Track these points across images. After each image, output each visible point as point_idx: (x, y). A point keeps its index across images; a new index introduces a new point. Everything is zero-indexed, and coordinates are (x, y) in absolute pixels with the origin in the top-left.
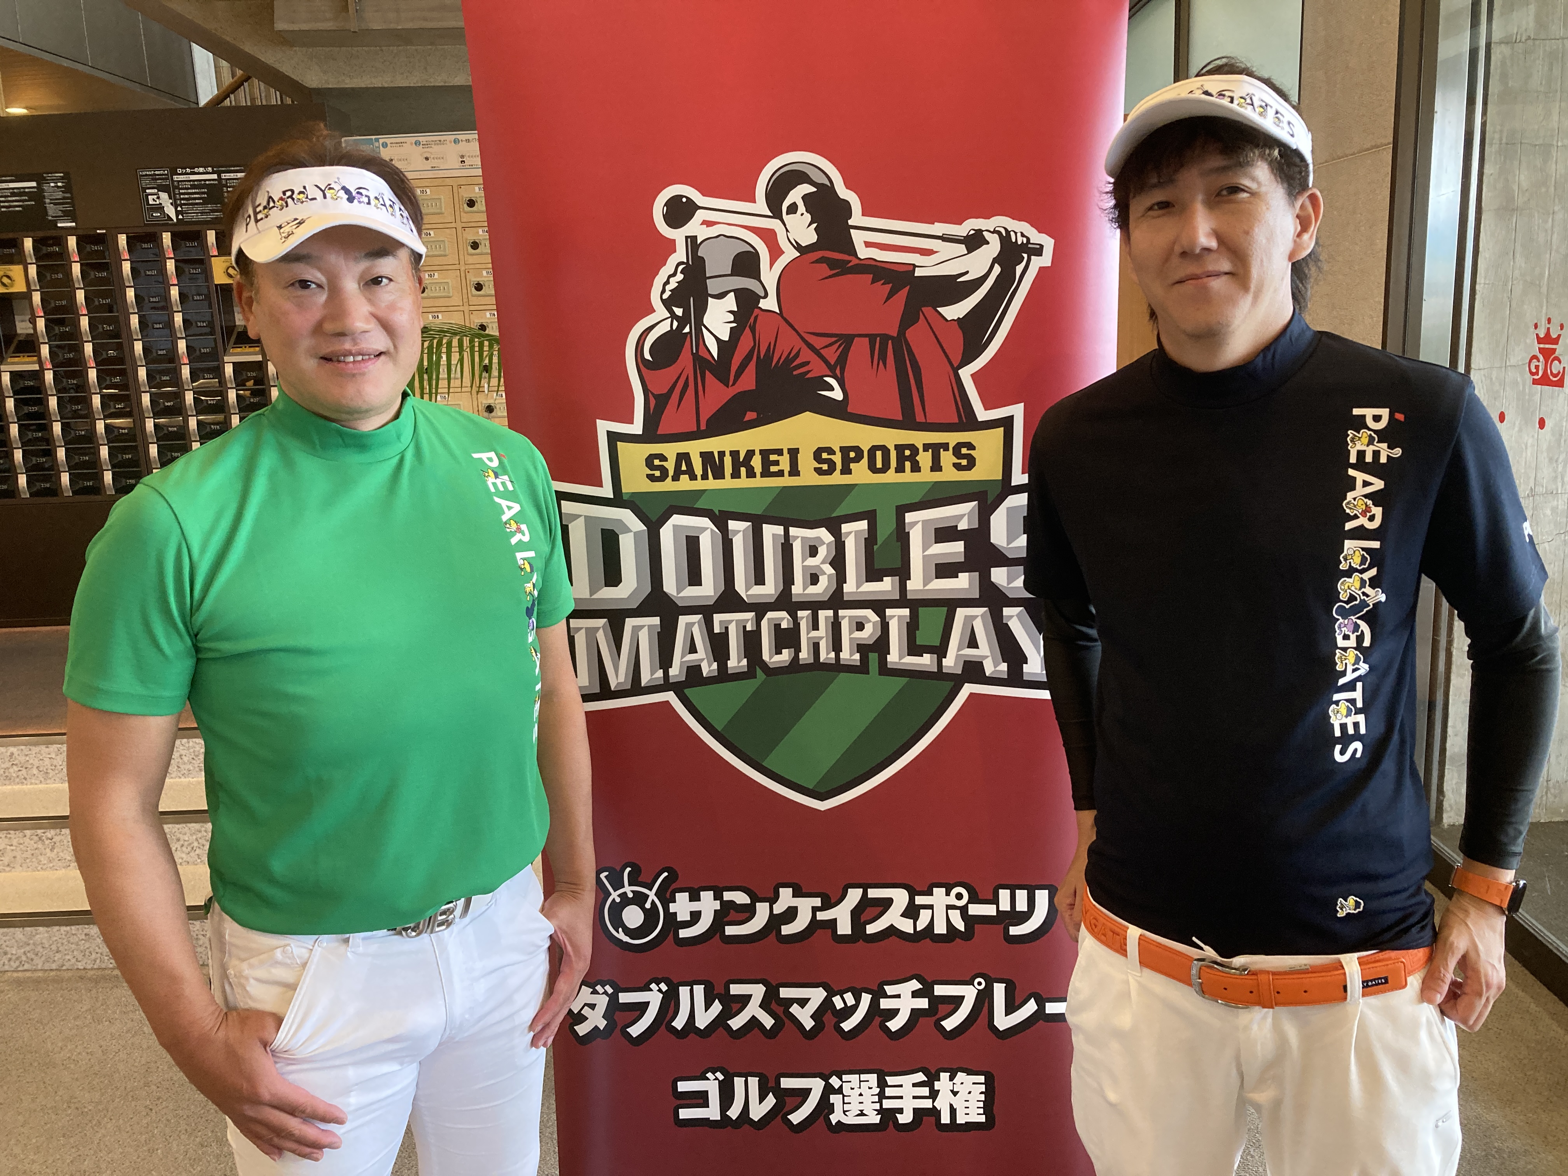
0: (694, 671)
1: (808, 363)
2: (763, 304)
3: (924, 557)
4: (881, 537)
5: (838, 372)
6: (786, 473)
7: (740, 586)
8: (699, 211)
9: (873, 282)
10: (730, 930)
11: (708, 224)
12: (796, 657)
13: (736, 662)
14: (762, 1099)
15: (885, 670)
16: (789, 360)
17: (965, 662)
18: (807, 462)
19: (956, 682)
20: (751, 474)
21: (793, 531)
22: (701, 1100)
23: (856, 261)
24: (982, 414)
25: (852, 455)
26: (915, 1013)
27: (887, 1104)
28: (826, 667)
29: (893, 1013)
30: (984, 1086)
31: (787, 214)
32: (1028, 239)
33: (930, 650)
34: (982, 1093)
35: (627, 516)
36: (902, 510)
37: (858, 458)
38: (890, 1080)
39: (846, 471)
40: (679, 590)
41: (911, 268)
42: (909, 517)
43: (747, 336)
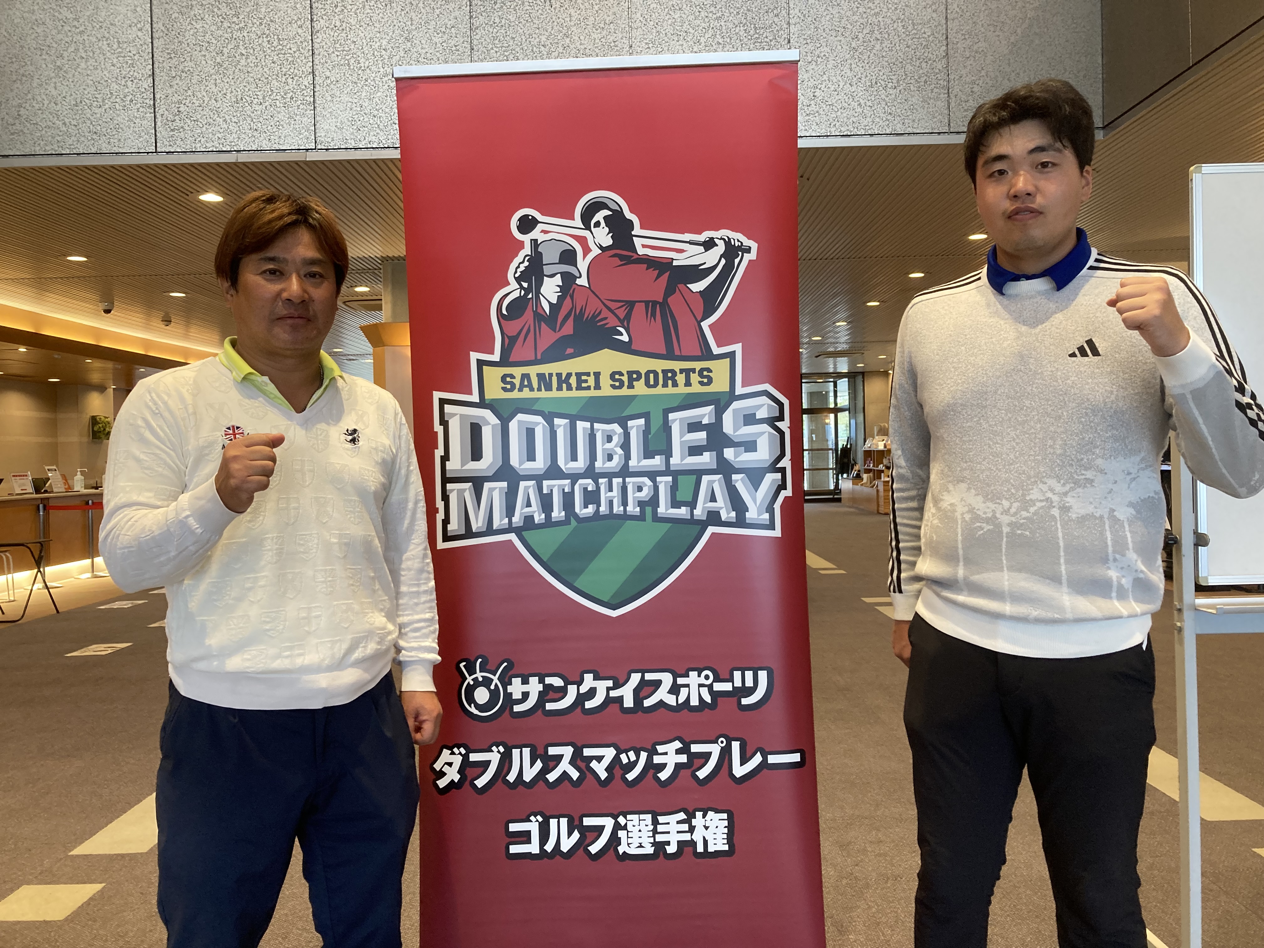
0: (529, 519)
1: (606, 318)
2: (578, 282)
3: (681, 442)
4: (653, 431)
5: (625, 324)
6: (592, 388)
7: (561, 462)
8: (539, 225)
9: (647, 269)
10: (549, 706)
11: (545, 232)
12: (598, 510)
13: (558, 513)
14: (570, 834)
15: (656, 518)
16: (594, 316)
17: (708, 511)
18: (605, 381)
19: (703, 525)
20: (569, 388)
21: (596, 426)
22: (525, 837)
23: (637, 256)
24: (716, 350)
25: (635, 376)
26: (678, 767)
27: (659, 838)
28: (618, 516)
29: (663, 766)
30: (727, 822)
31: (594, 227)
32: (742, 243)
33: (685, 504)
34: (725, 827)
35: (487, 414)
36: (667, 411)
37: (638, 379)
38: (661, 819)
39: (631, 386)
40: (520, 464)
41: (671, 260)
42: (671, 416)
43: (568, 302)
